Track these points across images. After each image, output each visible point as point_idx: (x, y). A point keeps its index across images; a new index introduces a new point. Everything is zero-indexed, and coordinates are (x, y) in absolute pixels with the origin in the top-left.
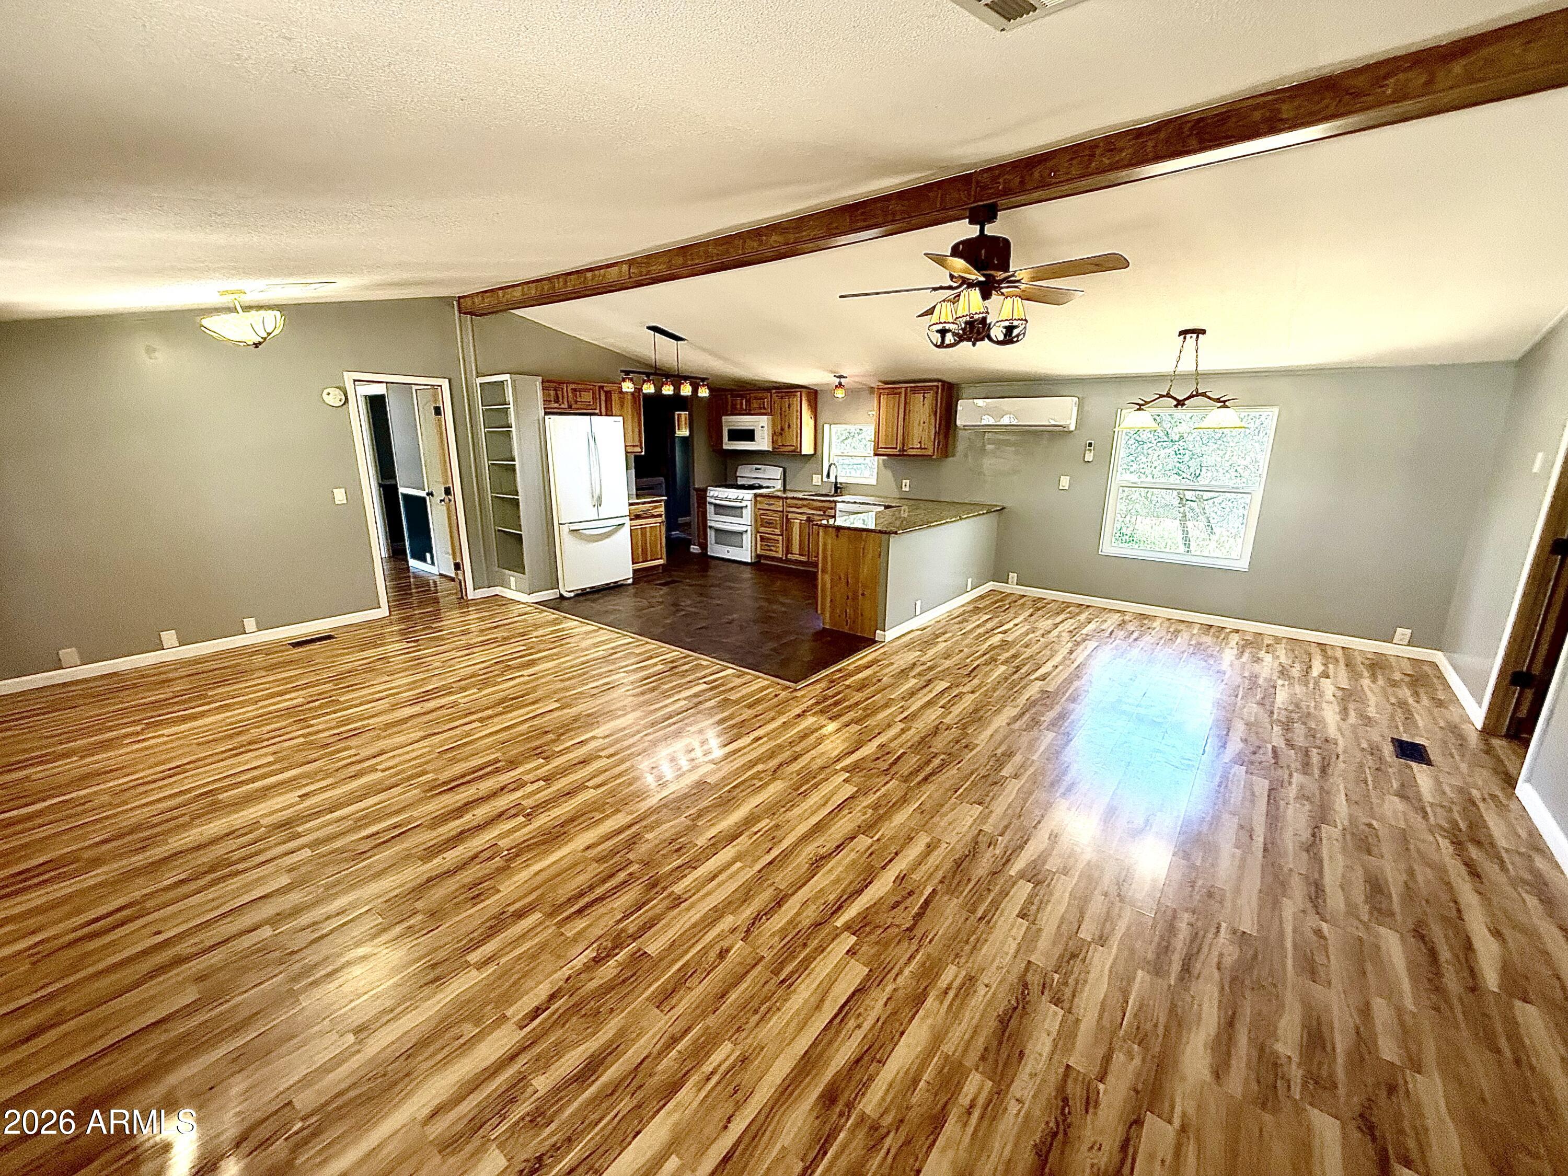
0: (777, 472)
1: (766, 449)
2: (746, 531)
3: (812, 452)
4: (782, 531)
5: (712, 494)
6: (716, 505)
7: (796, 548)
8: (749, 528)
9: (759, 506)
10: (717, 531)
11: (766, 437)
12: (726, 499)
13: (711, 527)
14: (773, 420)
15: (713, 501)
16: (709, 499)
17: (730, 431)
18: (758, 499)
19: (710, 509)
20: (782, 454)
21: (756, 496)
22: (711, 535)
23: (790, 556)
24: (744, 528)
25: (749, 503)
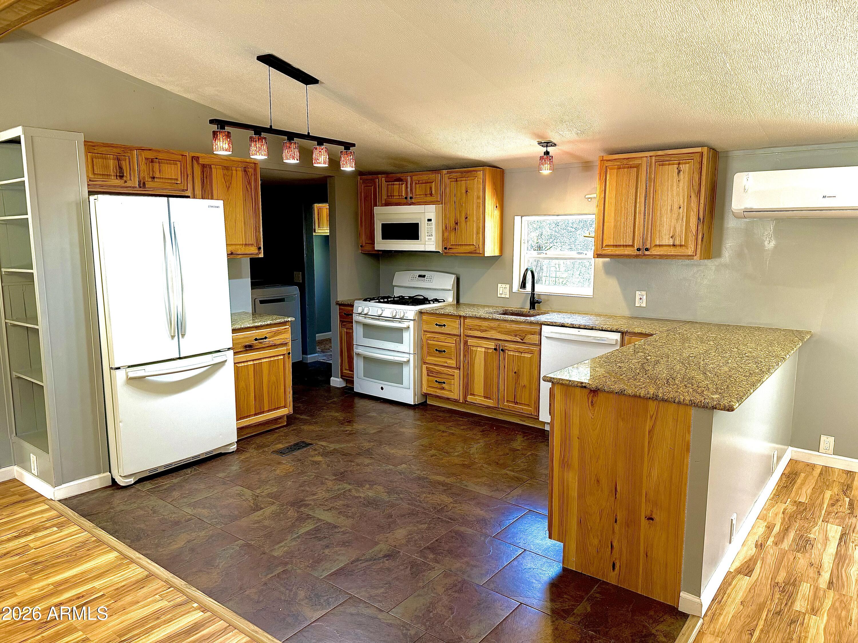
0: (449, 281)
1: (433, 248)
2: (409, 361)
3: (497, 253)
4: (458, 361)
5: (360, 310)
6: (365, 325)
7: (479, 386)
8: (412, 357)
9: (425, 327)
10: (367, 359)
11: (434, 233)
12: (379, 317)
13: (358, 354)
14: (444, 210)
15: (361, 319)
16: (356, 318)
17: (385, 227)
18: (425, 317)
19: (358, 332)
20: (455, 256)
21: (421, 313)
22: (359, 365)
23: (470, 398)
24: (403, 358)
25: (411, 324)
